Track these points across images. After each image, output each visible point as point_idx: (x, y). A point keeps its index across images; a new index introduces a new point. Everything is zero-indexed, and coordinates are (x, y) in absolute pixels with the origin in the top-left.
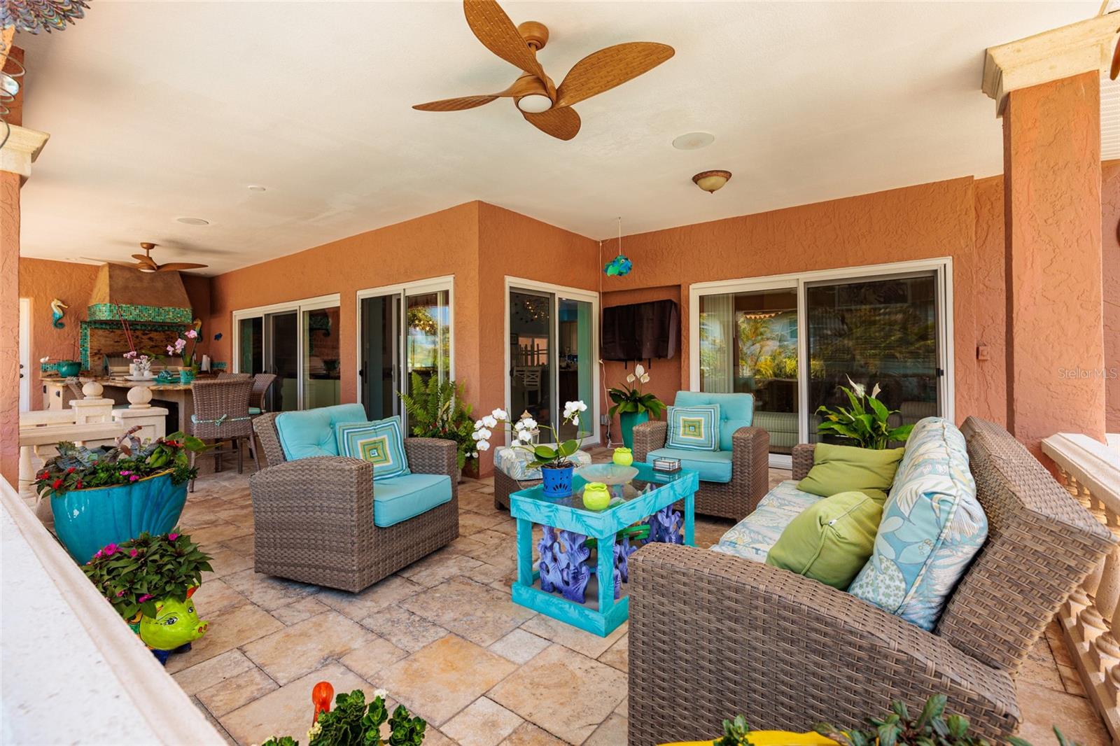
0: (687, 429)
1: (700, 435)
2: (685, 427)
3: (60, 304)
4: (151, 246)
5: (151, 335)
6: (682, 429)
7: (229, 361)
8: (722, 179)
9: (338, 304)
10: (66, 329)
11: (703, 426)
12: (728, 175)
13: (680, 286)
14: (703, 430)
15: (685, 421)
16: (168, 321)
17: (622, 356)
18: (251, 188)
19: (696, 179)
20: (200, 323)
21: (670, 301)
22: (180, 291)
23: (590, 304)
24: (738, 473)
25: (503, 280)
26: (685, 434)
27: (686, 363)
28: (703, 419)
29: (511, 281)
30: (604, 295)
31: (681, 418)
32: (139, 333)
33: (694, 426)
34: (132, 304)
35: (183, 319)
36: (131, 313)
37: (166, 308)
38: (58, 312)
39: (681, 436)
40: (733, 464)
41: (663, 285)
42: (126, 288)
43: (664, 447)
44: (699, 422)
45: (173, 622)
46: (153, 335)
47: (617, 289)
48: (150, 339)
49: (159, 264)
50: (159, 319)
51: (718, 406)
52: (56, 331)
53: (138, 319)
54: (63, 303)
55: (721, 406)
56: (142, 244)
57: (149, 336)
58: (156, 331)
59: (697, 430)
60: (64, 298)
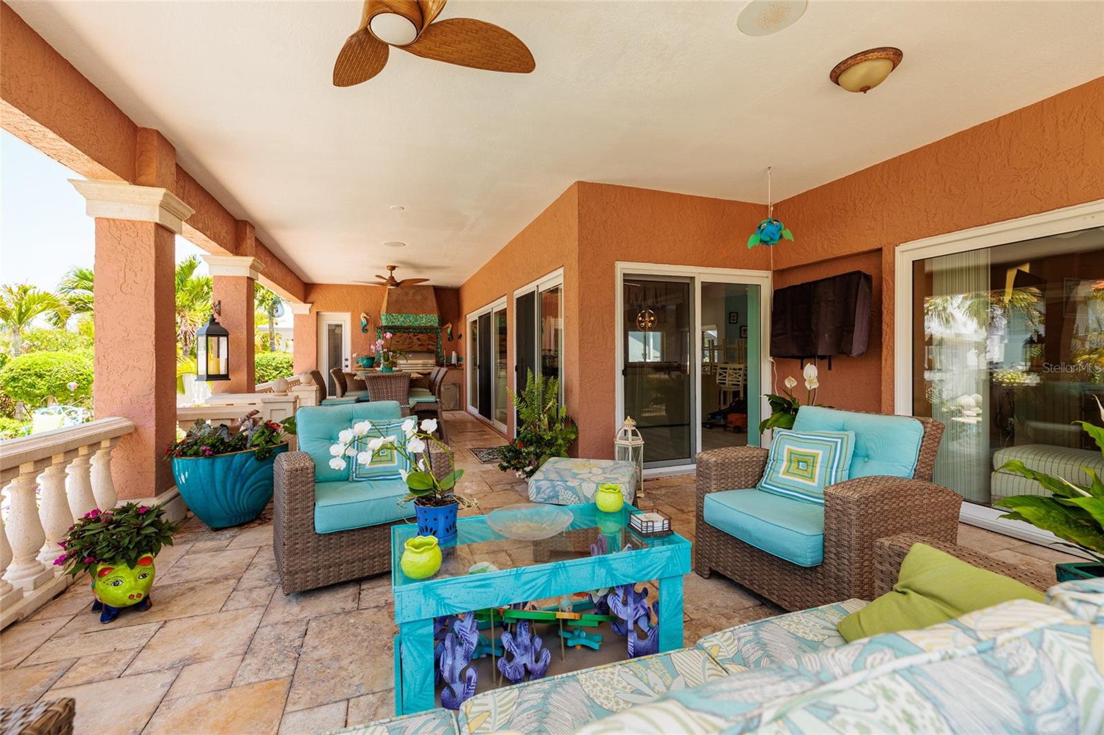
0: (794, 465)
1: (812, 478)
2: (790, 461)
3: (365, 315)
4: (393, 268)
5: (419, 336)
6: (785, 463)
7: (464, 356)
8: (882, 66)
9: (506, 307)
10: (369, 333)
11: (819, 464)
12: (895, 56)
13: (881, 250)
14: (818, 470)
15: (791, 453)
16: (423, 325)
17: (795, 352)
18: (393, 208)
19: (836, 76)
20: (451, 326)
21: (859, 273)
22: (432, 302)
23: (758, 287)
24: (832, 556)
25: (613, 267)
26: (787, 472)
27: (888, 362)
28: (821, 453)
29: (623, 268)
30: (778, 274)
31: (787, 447)
32: (411, 335)
33: (805, 462)
34: (399, 314)
35: (432, 323)
36: (399, 320)
37: (421, 315)
38: (364, 321)
39: (780, 475)
40: (825, 539)
41: (854, 251)
42: (397, 301)
43: (754, 487)
44: (814, 457)
45: (117, 585)
46: (420, 336)
47: (793, 265)
48: (418, 339)
49: (398, 281)
50: (416, 324)
51: (852, 435)
52: (363, 335)
53: (403, 325)
54: (367, 314)
55: (857, 435)
56: (388, 267)
57: (417, 337)
58: (422, 333)
59: (810, 469)
60: (367, 312)
